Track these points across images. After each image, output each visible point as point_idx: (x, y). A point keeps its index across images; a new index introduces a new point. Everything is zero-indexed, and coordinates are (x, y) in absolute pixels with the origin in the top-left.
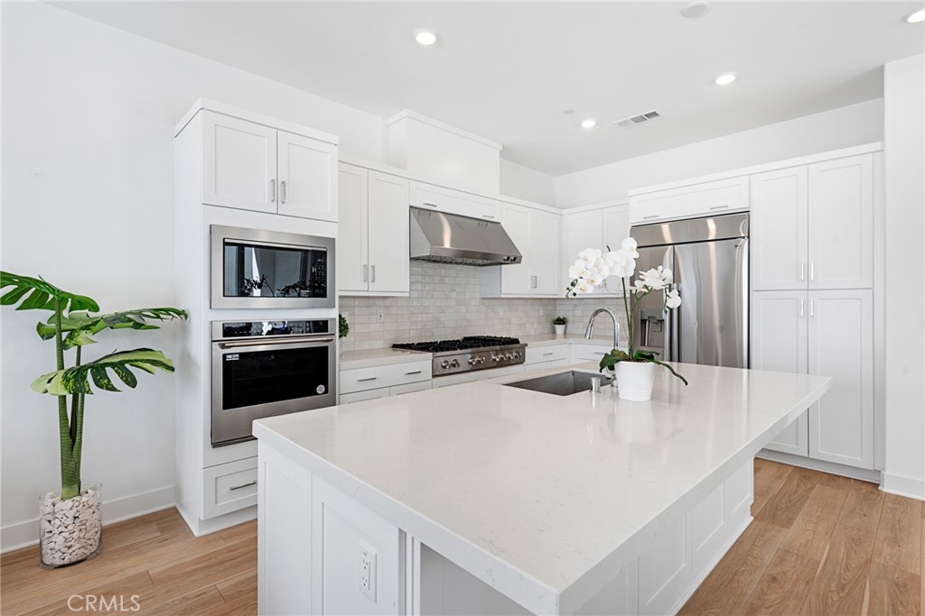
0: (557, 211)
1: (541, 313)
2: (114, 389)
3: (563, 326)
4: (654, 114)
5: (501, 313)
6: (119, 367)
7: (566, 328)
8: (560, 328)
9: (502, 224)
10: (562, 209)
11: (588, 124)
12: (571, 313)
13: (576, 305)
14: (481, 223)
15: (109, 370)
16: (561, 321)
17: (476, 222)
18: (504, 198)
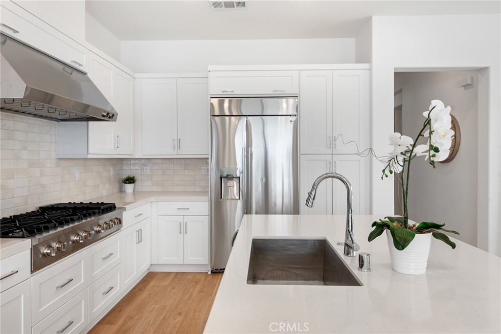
1: (112, 173)
3: (132, 185)
7: (135, 186)
8: (129, 188)
9: (89, 75)
10: (137, 72)
12: (140, 171)
13: (144, 165)
14: (67, 69)
16: (130, 180)
17: (61, 67)
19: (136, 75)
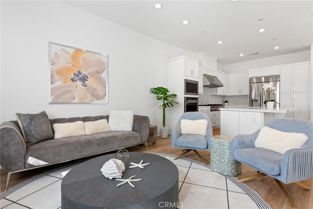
0: (227, 74)
1: (222, 100)
2: (170, 107)
3: (227, 103)
4: (258, 53)
5: (214, 99)
6: (170, 103)
8: (226, 103)
9: (218, 78)
10: (228, 73)
11: (242, 55)
13: (230, 98)
15: (169, 104)
16: (227, 102)
18: (218, 71)
19: (228, 74)
